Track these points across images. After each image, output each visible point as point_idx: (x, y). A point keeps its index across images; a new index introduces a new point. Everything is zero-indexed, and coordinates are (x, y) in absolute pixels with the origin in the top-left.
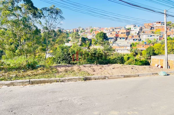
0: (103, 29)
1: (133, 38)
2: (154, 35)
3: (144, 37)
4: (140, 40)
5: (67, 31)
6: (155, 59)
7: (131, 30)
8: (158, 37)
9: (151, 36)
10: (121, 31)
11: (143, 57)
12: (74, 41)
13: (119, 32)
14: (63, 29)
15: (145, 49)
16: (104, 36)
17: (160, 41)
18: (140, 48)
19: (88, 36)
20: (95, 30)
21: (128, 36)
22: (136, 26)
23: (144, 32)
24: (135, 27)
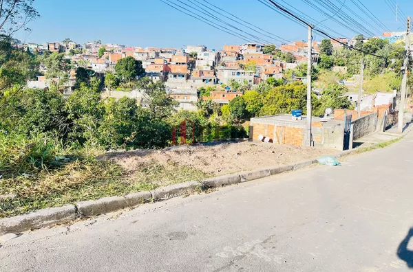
0: (131, 49)
1: (202, 77)
2: (243, 71)
3: (225, 76)
4: (217, 82)
5: (29, 46)
6: (258, 124)
7: (198, 57)
8: (252, 78)
9: (239, 73)
10: (177, 59)
11: (224, 119)
12: (54, 77)
13: (171, 61)
14: (19, 42)
15: (228, 102)
16: (136, 68)
17: (256, 85)
18: (217, 99)
19: (93, 66)
20: (112, 52)
21: (191, 70)
22: (207, 49)
23: (223, 65)
24: (206, 52)
